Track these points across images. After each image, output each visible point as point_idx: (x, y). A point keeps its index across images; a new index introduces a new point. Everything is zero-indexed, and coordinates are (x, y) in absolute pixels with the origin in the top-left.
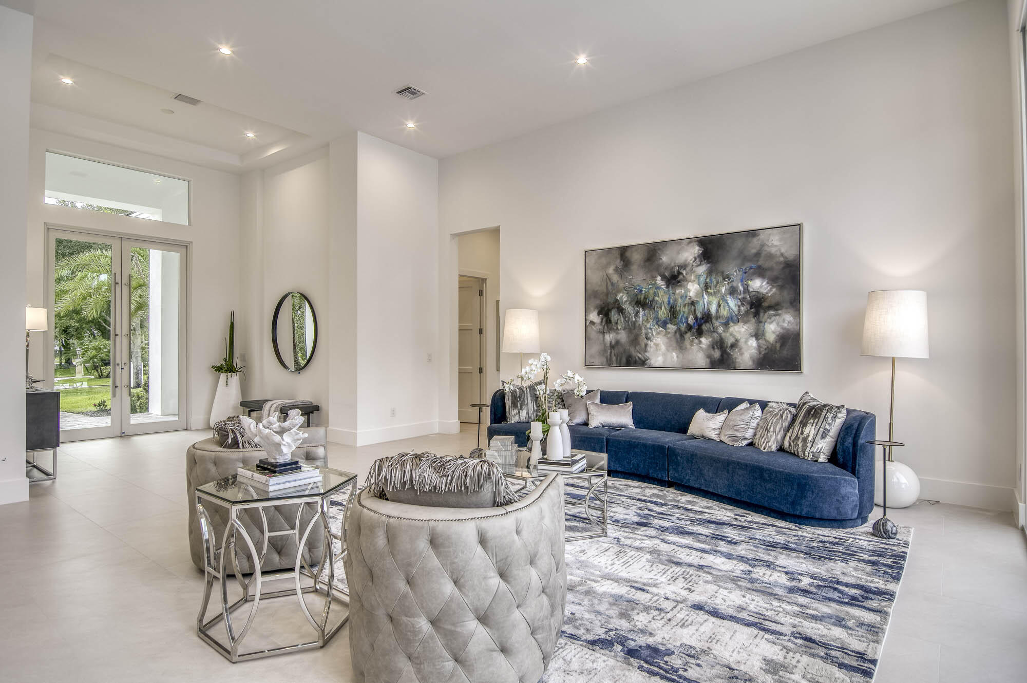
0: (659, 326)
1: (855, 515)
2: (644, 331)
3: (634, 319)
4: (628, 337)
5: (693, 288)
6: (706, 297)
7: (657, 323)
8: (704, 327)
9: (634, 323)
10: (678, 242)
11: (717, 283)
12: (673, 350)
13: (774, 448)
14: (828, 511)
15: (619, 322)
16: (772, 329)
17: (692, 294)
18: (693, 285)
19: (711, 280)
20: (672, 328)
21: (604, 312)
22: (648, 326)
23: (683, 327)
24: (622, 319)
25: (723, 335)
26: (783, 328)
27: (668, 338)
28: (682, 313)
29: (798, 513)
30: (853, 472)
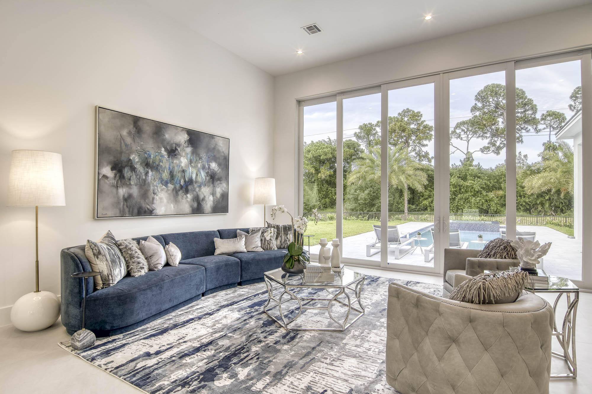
0: (162, 184)
2: (152, 188)
3: (144, 177)
4: (139, 192)
5: (184, 161)
6: (190, 168)
7: (160, 182)
8: (190, 188)
9: (145, 181)
10: (175, 127)
11: (196, 160)
12: (171, 203)
15: (132, 178)
16: (219, 191)
18: (184, 159)
19: (193, 158)
20: (171, 186)
21: (117, 168)
22: (155, 183)
23: (178, 186)
24: (134, 176)
25: (198, 193)
26: (223, 191)
27: (169, 194)
28: (177, 177)
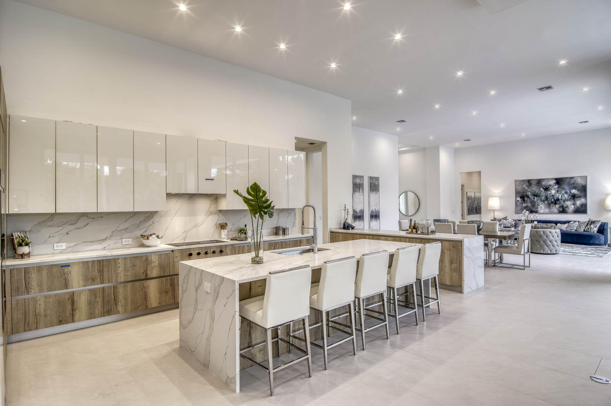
1: (604, 243)
2: (536, 203)
4: (531, 205)
5: (553, 192)
6: (557, 194)
7: (541, 201)
8: (557, 202)
9: (533, 201)
10: (548, 179)
11: (561, 190)
12: (547, 208)
13: (583, 231)
14: (597, 242)
16: (578, 203)
17: (553, 193)
19: (559, 190)
20: (546, 202)
21: (522, 197)
22: (538, 202)
23: (550, 202)
24: (529, 200)
25: (563, 204)
26: (581, 202)
27: (545, 205)
28: (549, 198)
29: (590, 243)
30: (603, 234)
